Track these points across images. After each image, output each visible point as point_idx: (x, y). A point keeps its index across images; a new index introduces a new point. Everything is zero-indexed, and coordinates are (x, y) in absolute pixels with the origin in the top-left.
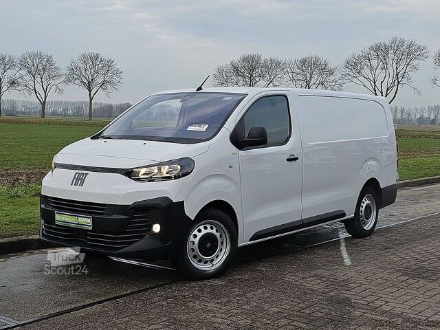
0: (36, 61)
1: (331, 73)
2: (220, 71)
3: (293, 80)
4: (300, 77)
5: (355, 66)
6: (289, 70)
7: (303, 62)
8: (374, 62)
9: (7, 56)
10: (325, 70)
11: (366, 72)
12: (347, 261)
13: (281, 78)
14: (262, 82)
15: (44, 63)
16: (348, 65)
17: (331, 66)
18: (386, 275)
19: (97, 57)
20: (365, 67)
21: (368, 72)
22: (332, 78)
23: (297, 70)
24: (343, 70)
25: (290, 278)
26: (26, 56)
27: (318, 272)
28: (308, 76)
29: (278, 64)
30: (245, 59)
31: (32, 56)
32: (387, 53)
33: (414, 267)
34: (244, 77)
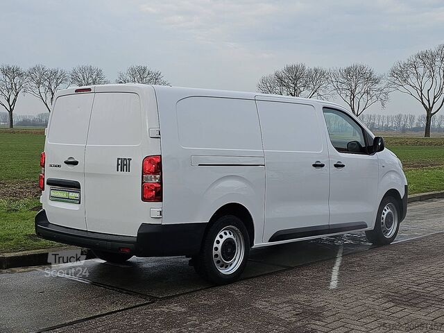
0: (87, 75)
1: (376, 81)
2: (264, 81)
3: (337, 89)
4: (345, 86)
5: (400, 74)
6: (333, 80)
7: (348, 71)
8: (421, 70)
9: (59, 71)
10: (370, 79)
11: (413, 80)
12: (334, 284)
13: (326, 87)
14: (307, 92)
15: (94, 77)
16: (393, 73)
17: (376, 74)
18: (369, 302)
19: (145, 70)
20: (411, 76)
21: (414, 80)
22: (378, 86)
23: (342, 80)
24: (389, 78)
25: (260, 304)
26: (77, 70)
27: (295, 297)
28: (353, 84)
29: (323, 74)
30: (289, 70)
31: (83, 70)
32: (433, 60)
33: (405, 292)
34: (288, 87)
